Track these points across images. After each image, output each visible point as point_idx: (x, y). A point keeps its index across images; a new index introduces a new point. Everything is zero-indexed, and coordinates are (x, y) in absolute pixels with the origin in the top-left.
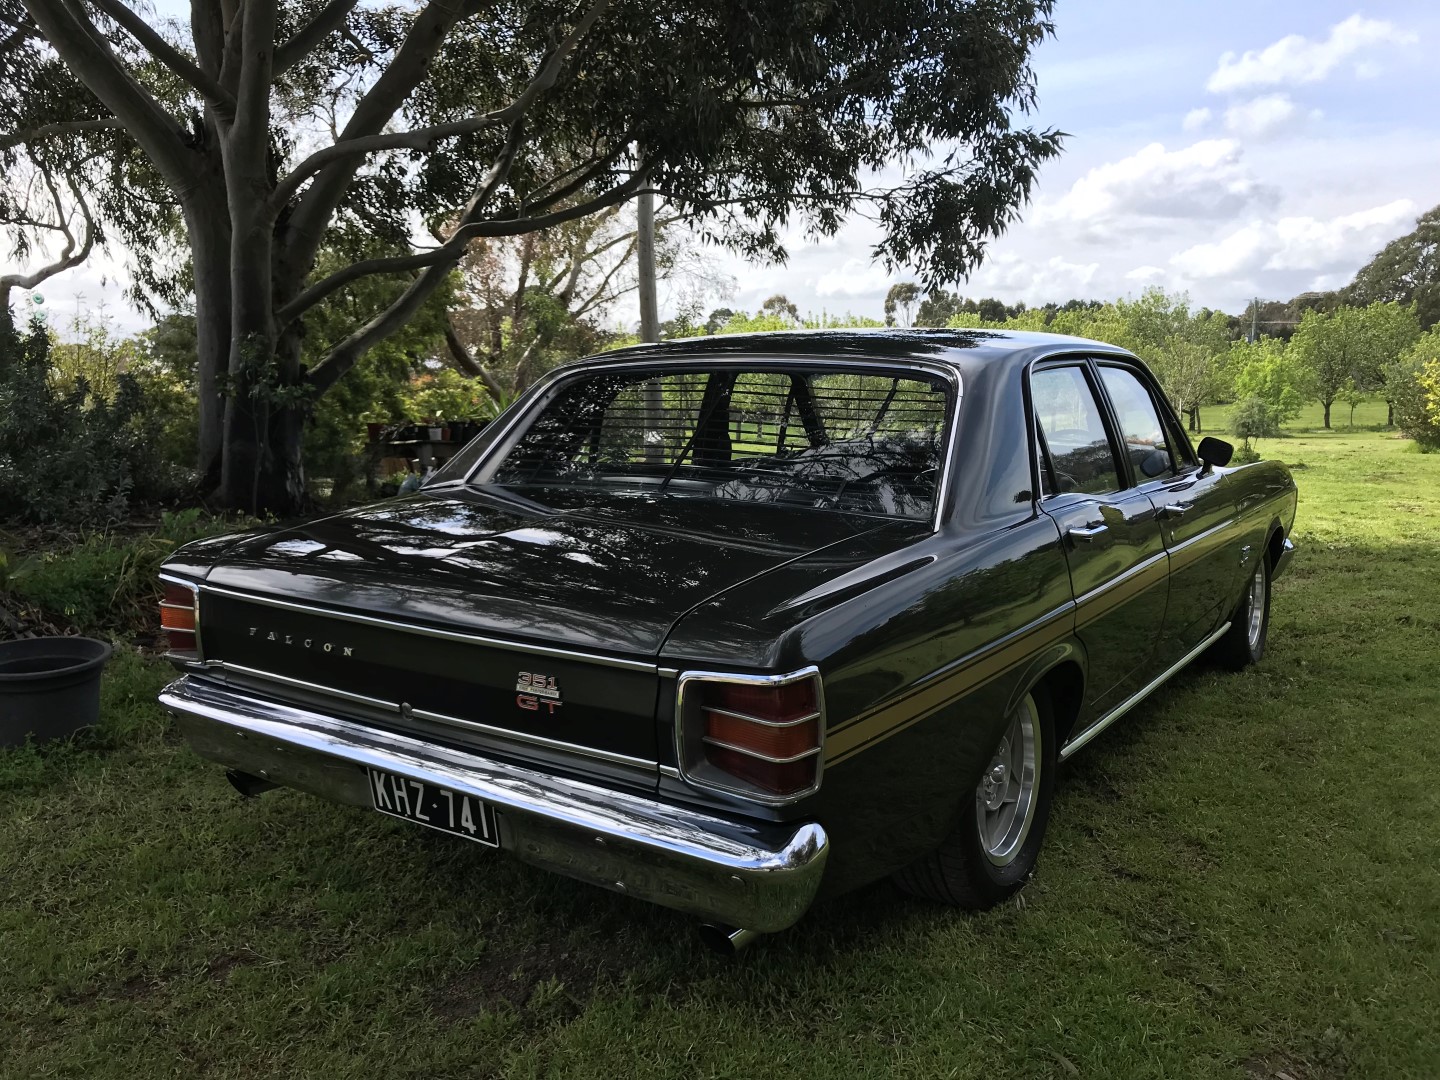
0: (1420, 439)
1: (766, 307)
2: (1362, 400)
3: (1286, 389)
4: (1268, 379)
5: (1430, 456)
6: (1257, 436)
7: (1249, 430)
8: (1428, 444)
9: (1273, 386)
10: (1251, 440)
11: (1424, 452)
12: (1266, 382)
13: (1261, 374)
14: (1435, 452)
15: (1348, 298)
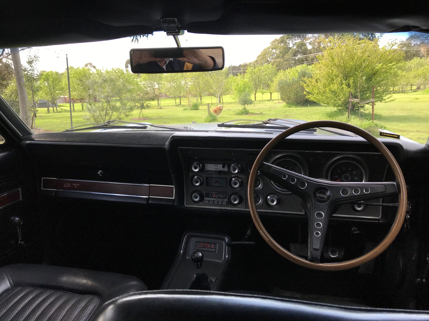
0: (288, 103)
1: (85, 66)
2: (265, 92)
3: (247, 89)
4: (242, 86)
5: (291, 108)
6: (248, 104)
7: (245, 103)
8: (290, 105)
9: (243, 89)
10: (246, 105)
11: (289, 107)
12: (241, 87)
13: (240, 85)
14: (292, 107)
15: (255, 64)
